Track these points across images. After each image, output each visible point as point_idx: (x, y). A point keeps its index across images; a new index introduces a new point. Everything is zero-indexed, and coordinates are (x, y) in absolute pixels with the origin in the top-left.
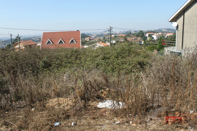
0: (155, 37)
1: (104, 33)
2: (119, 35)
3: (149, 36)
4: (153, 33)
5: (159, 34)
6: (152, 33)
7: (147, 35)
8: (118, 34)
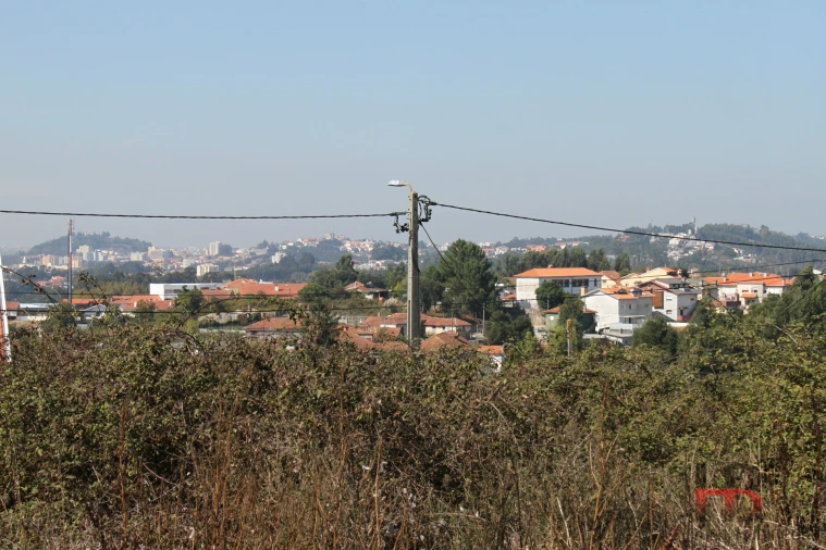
0: (606, 308)
1: (47, 262)
2: (226, 288)
3: (551, 296)
4: (584, 265)
5: (646, 277)
6: (567, 265)
7: (526, 289)
8: (213, 277)
